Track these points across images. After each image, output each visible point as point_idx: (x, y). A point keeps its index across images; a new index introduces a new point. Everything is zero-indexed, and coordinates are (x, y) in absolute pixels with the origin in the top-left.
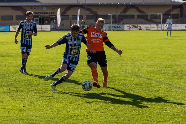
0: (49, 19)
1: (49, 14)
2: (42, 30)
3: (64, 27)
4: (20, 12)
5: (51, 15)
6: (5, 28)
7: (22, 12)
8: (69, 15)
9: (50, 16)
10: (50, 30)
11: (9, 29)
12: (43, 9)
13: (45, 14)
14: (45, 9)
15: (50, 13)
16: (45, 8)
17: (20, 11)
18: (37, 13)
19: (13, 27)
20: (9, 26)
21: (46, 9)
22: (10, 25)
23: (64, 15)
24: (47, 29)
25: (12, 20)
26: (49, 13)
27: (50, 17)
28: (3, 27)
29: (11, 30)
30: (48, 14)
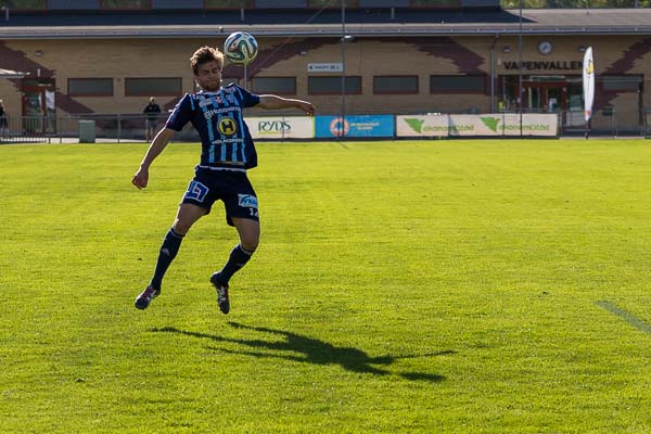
0: (565, 90)
1: (565, 68)
2: (524, 134)
3: (612, 122)
4: (450, 60)
5: (571, 72)
6: (377, 124)
7: (456, 63)
8: (642, 75)
9: (568, 76)
10: (554, 134)
11: (392, 128)
12: (538, 48)
13: (545, 67)
14: (547, 51)
15: (568, 66)
16: (548, 44)
17: (447, 57)
18: (514, 66)
19: (407, 120)
20: (391, 118)
21: (553, 49)
22: (395, 114)
23: (622, 74)
24: (547, 128)
25: (416, 92)
26: (561, 65)
27: (568, 80)
28: (370, 120)
29: (399, 135)
30: (559, 68)
